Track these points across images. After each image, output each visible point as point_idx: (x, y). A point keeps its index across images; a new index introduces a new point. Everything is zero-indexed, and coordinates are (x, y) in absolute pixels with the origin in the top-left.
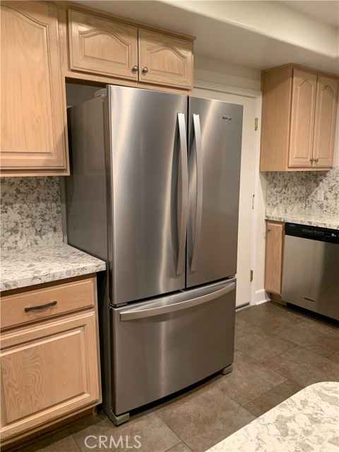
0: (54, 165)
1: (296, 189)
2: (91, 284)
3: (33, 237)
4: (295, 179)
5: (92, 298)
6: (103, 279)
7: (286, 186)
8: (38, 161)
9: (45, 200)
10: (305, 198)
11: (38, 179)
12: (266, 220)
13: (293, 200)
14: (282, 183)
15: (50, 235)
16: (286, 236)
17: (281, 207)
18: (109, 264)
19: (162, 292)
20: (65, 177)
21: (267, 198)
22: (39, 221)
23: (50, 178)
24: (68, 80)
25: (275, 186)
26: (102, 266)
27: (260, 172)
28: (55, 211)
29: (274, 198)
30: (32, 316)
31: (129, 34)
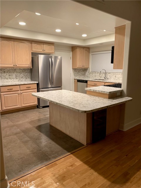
0: (29, 67)
1: (82, 72)
2: (36, 85)
3: (25, 79)
4: (81, 70)
5: (36, 87)
6: (38, 84)
7: (79, 72)
8: (27, 66)
9: (27, 73)
10: (84, 75)
11: (26, 69)
12: (74, 79)
13: (81, 75)
14: (78, 71)
15: (28, 79)
16: (78, 82)
17: (78, 76)
18: (39, 82)
19: (49, 87)
20: (31, 69)
21: (74, 74)
22: (26, 76)
23: (28, 69)
24: (32, 52)
25: (76, 72)
26: (38, 82)
27: (72, 68)
28: (29, 75)
29: (76, 74)
30: (27, 89)
31: (42, 44)
